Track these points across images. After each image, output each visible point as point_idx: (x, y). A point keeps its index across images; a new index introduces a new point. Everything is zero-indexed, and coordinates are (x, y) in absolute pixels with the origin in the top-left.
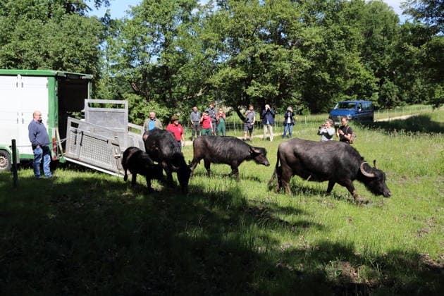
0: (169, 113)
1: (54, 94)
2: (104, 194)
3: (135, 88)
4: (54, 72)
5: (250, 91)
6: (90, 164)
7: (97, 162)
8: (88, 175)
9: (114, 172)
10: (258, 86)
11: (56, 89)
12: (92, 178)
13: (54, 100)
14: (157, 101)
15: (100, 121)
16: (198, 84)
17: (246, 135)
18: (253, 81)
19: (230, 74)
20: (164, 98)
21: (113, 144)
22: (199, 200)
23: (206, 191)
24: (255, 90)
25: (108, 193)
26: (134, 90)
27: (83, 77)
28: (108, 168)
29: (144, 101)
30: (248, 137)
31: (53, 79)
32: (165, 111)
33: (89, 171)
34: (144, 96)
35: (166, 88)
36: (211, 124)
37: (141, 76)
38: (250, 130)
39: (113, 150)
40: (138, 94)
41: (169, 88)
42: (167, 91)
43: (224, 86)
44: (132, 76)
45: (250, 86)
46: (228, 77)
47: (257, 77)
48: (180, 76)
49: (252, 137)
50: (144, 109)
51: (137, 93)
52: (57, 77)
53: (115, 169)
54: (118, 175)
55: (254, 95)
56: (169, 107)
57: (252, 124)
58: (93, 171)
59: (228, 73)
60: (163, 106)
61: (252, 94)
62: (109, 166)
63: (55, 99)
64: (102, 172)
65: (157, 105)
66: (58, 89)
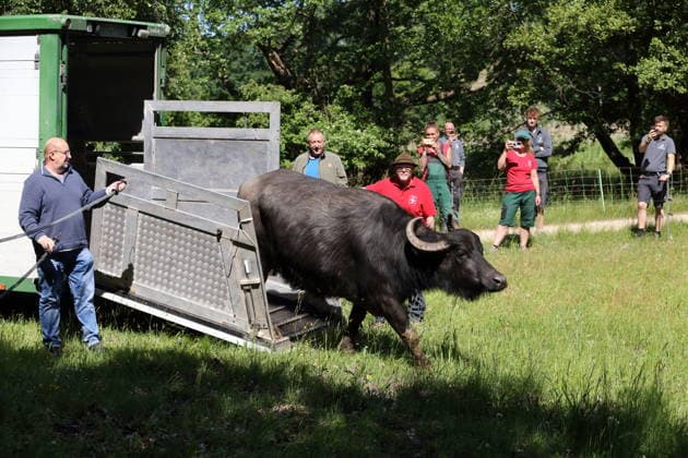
0: (383, 144)
1: (56, 87)
2: (214, 408)
3: (281, 68)
4: (59, 19)
5: (648, 70)
6: (162, 308)
7: (185, 302)
8: (157, 342)
9: (240, 335)
10: (672, 58)
11: (63, 70)
12: (171, 353)
13: (57, 104)
14: (348, 105)
15: (192, 168)
16: (475, 54)
17: (643, 214)
18: (656, 41)
19: (583, 21)
20: (367, 99)
21: (237, 244)
22: (530, 431)
23: (548, 401)
24: (665, 70)
25: (229, 406)
26: (277, 72)
27: (141, 32)
28: (220, 321)
29: (308, 106)
30: (652, 220)
31: (54, 39)
32: (370, 138)
33: (157, 331)
34: (305, 91)
35: (375, 66)
36: (535, 179)
37: (298, 28)
38: (658, 199)
39: (237, 262)
40: (288, 87)
41: (382, 64)
42: (378, 75)
43: (560, 57)
44: (269, 31)
45: (647, 56)
46: (575, 29)
47: (667, 28)
48: (419, 28)
49: (664, 219)
50: (304, 132)
51: (285, 82)
52: (65, 34)
53: (241, 324)
54: (249, 344)
55: (660, 85)
56: (384, 125)
57: (664, 177)
58: (173, 329)
59: (575, 17)
60: (365, 120)
61: (654, 81)
62: (224, 315)
63: (59, 102)
64: (201, 335)
65: (346, 120)
66: (70, 70)
